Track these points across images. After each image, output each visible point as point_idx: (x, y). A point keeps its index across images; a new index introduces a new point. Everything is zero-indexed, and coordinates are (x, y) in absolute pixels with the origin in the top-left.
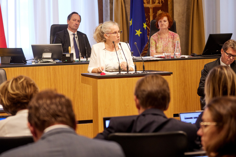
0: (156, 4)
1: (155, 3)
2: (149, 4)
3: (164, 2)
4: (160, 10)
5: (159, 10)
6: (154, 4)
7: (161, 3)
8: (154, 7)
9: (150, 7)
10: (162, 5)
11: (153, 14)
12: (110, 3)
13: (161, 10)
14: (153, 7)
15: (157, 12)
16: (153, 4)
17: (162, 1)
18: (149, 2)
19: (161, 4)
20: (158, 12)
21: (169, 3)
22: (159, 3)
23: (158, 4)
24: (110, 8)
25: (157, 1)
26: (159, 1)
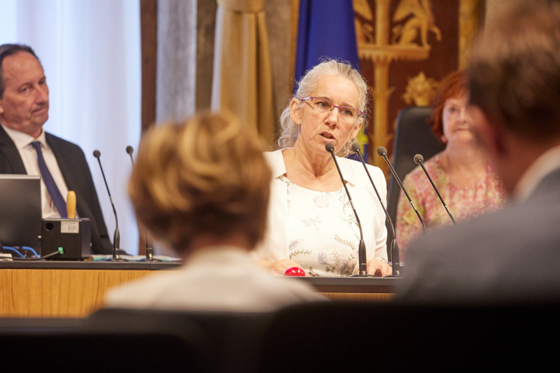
0: (406, 47)
1: (398, 40)
2: (371, 45)
3: (439, 37)
4: (422, 76)
5: (418, 75)
6: (396, 47)
7: (428, 43)
8: (393, 60)
9: (374, 58)
10: (431, 53)
11: (388, 93)
12: (198, 27)
13: (428, 76)
14: (390, 59)
15: (406, 84)
16: (390, 43)
17: (431, 35)
18: (374, 34)
19: (427, 47)
20: (411, 82)
21: (463, 41)
22: (417, 40)
23: (414, 47)
24: (198, 51)
25: (408, 33)
26: (419, 31)
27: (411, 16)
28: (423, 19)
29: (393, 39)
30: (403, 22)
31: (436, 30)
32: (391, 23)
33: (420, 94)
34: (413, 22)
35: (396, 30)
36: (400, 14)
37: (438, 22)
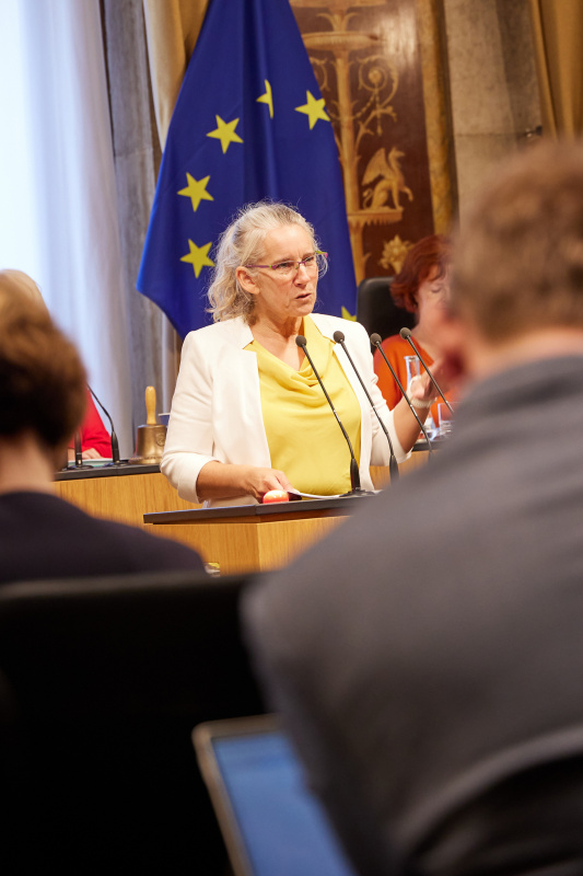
0: (378, 210)
1: (369, 204)
3: (411, 198)
4: (397, 240)
5: (392, 238)
6: (367, 211)
7: (401, 204)
8: (366, 224)
10: (404, 213)
11: (364, 259)
13: (403, 239)
14: (362, 224)
15: (383, 249)
16: (361, 207)
17: (403, 196)
19: (400, 209)
20: (387, 247)
21: (436, 201)
22: (389, 203)
23: (387, 209)
25: (379, 196)
26: (390, 193)
27: (380, 178)
28: (393, 180)
29: (364, 203)
30: (373, 185)
31: (407, 190)
32: (361, 188)
33: (397, 258)
34: (382, 185)
35: (365, 194)
36: (369, 177)
37: (408, 182)
